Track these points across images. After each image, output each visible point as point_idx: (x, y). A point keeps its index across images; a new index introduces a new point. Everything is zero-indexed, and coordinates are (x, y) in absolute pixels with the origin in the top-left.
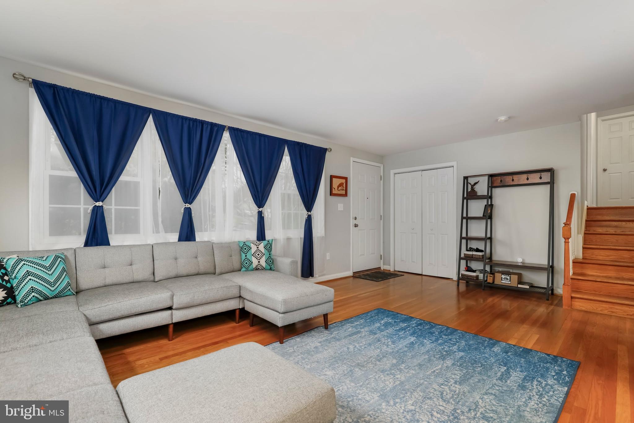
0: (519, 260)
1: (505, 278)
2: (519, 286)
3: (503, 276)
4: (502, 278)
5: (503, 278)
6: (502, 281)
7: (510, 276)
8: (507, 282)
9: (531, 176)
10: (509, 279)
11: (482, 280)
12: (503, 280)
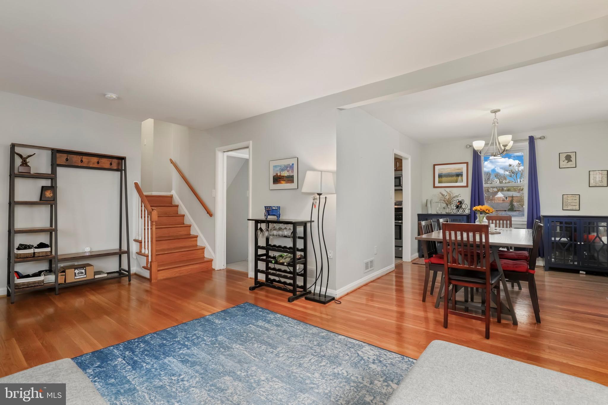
0: (87, 250)
1: (79, 273)
2: (96, 277)
3: (77, 271)
4: (75, 273)
5: (77, 273)
6: (76, 277)
7: (85, 268)
8: (82, 277)
9: (104, 160)
10: (84, 273)
11: (54, 283)
12: (77, 275)
